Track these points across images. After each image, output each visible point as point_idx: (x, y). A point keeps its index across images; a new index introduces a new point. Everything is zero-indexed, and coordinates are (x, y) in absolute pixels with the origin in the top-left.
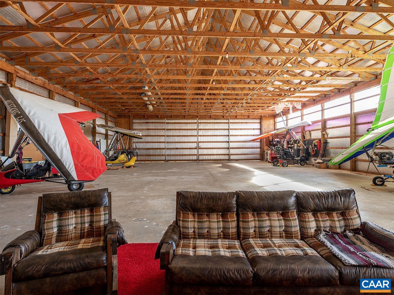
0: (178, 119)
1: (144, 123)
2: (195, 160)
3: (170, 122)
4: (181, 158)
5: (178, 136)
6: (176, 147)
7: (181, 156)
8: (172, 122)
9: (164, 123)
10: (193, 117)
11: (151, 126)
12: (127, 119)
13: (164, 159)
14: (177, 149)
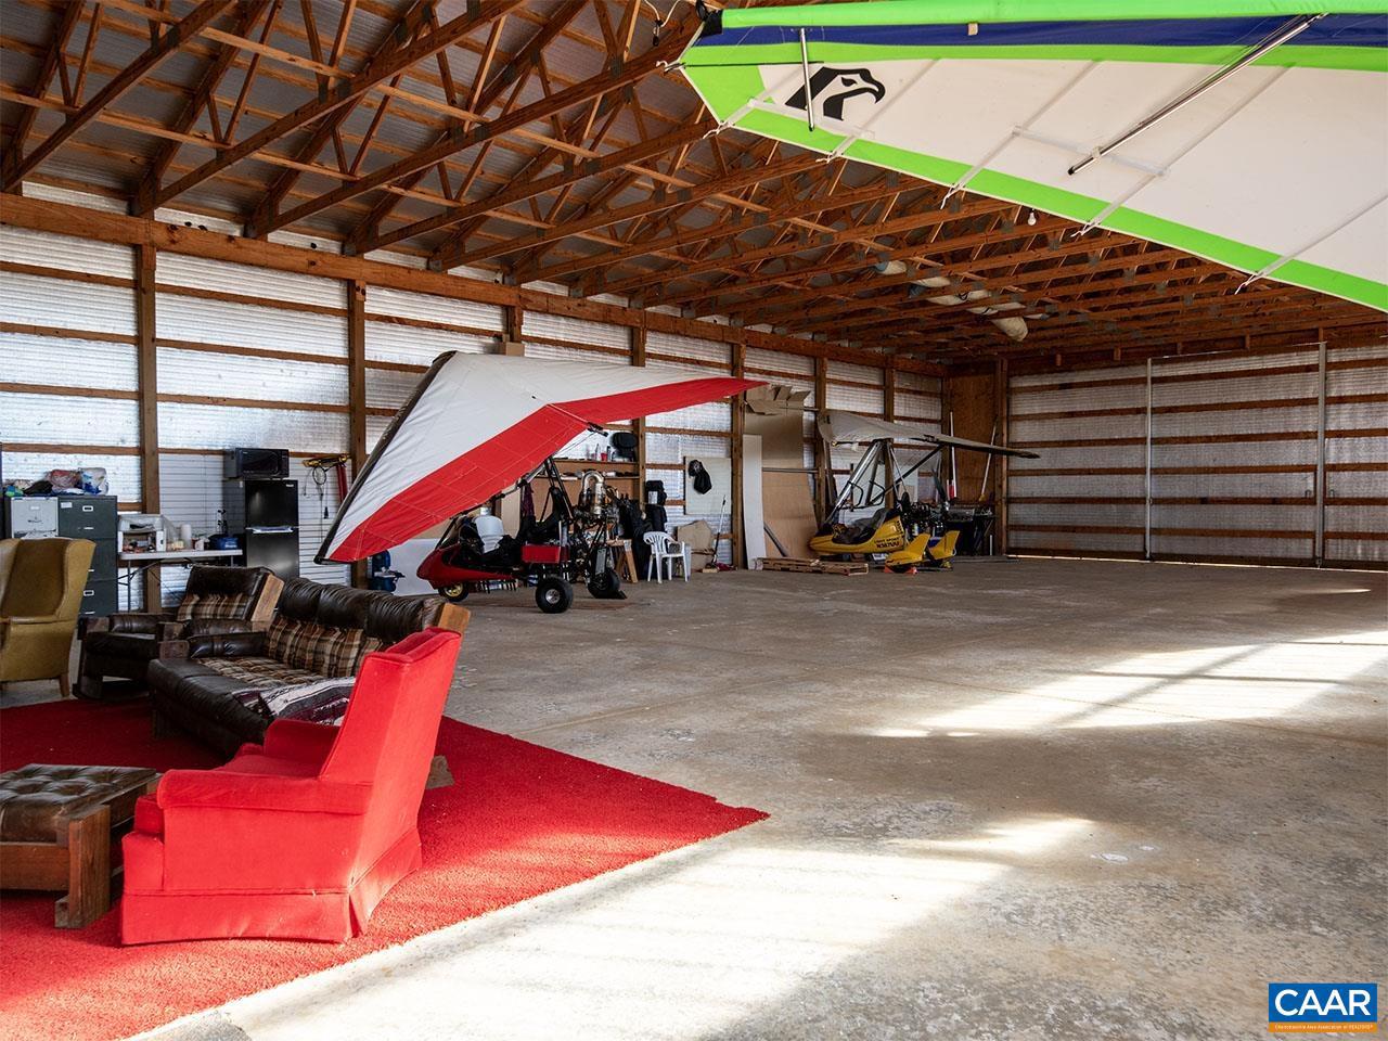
0: (1214, 357)
1: (1052, 387)
2: (1301, 562)
3: (1174, 374)
4: (1227, 547)
5: (1208, 439)
6: (1202, 493)
7: (1227, 539)
8: (1181, 373)
9: (1143, 381)
10: (1290, 341)
11: (1083, 401)
12: (986, 378)
13: (1139, 549)
14: (1204, 501)
